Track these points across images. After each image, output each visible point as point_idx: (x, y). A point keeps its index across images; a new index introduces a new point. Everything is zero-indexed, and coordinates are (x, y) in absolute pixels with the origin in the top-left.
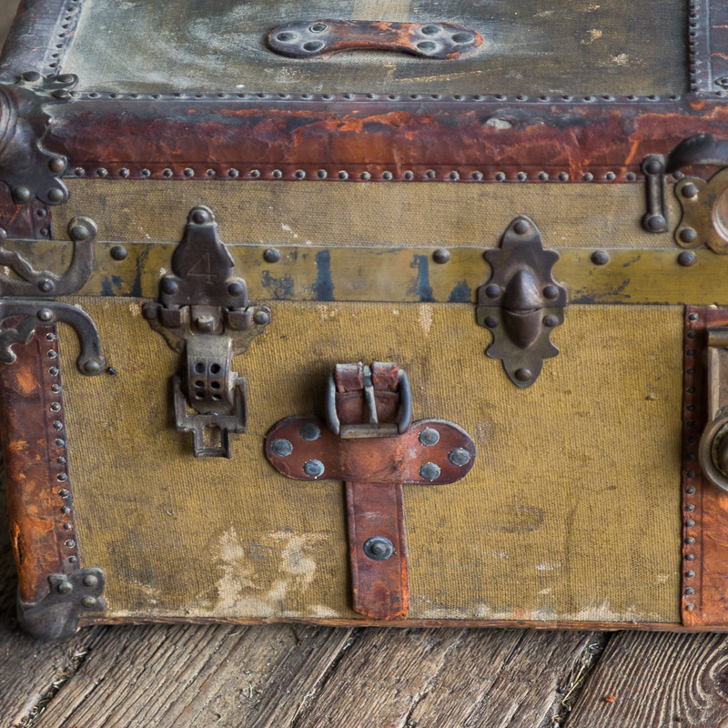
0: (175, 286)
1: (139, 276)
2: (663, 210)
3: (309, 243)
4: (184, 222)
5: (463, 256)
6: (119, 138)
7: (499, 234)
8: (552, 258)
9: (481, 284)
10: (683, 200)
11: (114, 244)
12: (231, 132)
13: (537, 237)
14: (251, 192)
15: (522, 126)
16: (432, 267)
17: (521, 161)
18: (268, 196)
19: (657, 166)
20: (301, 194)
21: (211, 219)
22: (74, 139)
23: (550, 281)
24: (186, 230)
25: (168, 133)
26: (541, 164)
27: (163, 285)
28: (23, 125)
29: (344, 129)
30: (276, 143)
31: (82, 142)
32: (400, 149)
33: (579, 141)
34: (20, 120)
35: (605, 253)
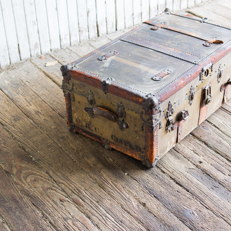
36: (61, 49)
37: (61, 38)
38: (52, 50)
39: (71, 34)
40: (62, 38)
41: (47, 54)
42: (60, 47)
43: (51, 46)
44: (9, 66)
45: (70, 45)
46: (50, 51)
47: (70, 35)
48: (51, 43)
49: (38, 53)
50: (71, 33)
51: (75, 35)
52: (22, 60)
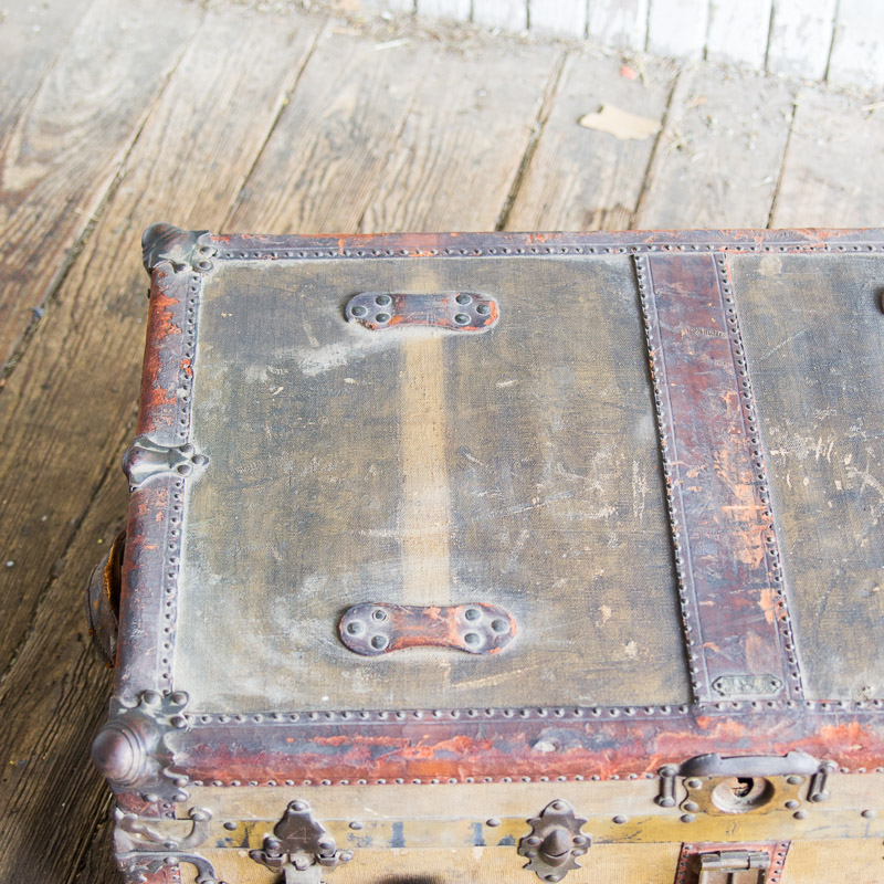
0: (277, 844)
1: (247, 837)
2: (673, 794)
3: (386, 817)
4: (286, 808)
5: (510, 822)
6: (232, 766)
7: (541, 809)
8: (581, 822)
9: (524, 836)
10: (689, 788)
11: (226, 821)
12: (326, 761)
13: (572, 811)
14: (341, 792)
15: (563, 749)
16: (486, 828)
17: (561, 771)
18: (355, 793)
19: (671, 772)
20: (382, 792)
21: (307, 807)
22: (194, 767)
23: (579, 834)
24: (286, 813)
25: (273, 762)
26: (578, 772)
27: (266, 844)
28: (152, 761)
29: (419, 756)
30: (363, 767)
31: (201, 769)
32: (465, 767)
33: (611, 759)
34: (149, 758)
35: (624, 817)
36: (762, 73)
37: (779, 21)
38: (709, 57)
39: (843, 28)
40: (784, 28)
41: (673, 61)
42: (762, 60)
43: (707, 34)
44: (457, 25)
45: (825, 78)
46: (699, 54)
47: (834, 31)
48: (711, 19)
49: (628, 37)
50: (842, 21)
51: (862, 44)
52: (534, 30)
